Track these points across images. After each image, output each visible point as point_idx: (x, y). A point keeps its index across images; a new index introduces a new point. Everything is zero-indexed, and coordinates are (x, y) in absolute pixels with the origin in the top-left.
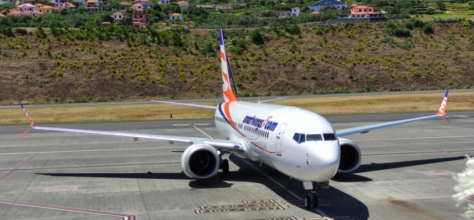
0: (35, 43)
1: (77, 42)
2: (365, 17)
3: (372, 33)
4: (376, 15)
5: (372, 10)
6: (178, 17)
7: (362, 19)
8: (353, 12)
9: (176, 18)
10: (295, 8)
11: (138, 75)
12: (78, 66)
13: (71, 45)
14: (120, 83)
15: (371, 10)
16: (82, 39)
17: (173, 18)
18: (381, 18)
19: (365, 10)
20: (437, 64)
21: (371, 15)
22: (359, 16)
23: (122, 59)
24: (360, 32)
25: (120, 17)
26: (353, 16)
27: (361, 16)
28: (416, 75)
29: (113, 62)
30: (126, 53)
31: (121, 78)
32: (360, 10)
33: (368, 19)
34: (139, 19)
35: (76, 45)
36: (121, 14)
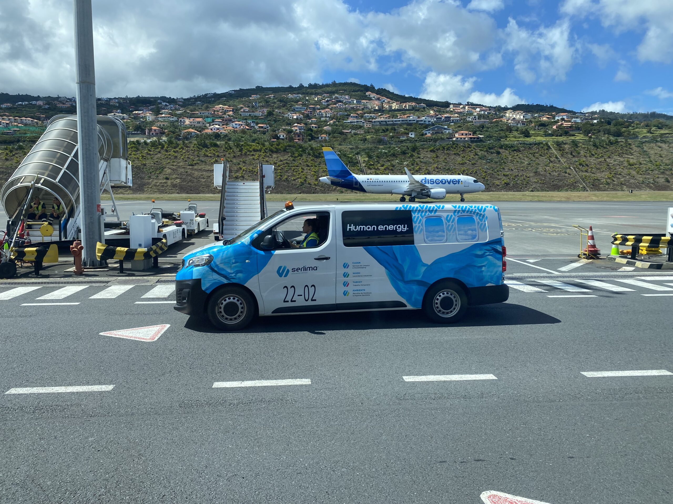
0: (223, 153)
1: (254, 153)
2: (466, 139)
3: (472, 151)
4: (474, 138)
5: (472, 134)
6: (325, 138)
7: (464, 141)
8: (457, 136)
9: (323, 138)
10: (411, 133)
11: (298, 178)
12: (254, 170)
13: (249, 155)
14: (285, 184)
15: (470, 135)
16: (257, 151)
17: (322, 138)
18: (479, 140)
19: (466, 134)
20: (521, 176)
21: (471, 138)
22: (461, 139)
23: (286, 166)
24: (463, 150)
25: (283, 136)
26: (457, 138)
27: (463, 139)
28: (505, 183)
29: (280, 168)
30: (288, 162)
31: (285, 180)
32: (462, 134)
33: (469, 141)
34: (297, 138)
35: (253, 155)
36: (284, 134)
